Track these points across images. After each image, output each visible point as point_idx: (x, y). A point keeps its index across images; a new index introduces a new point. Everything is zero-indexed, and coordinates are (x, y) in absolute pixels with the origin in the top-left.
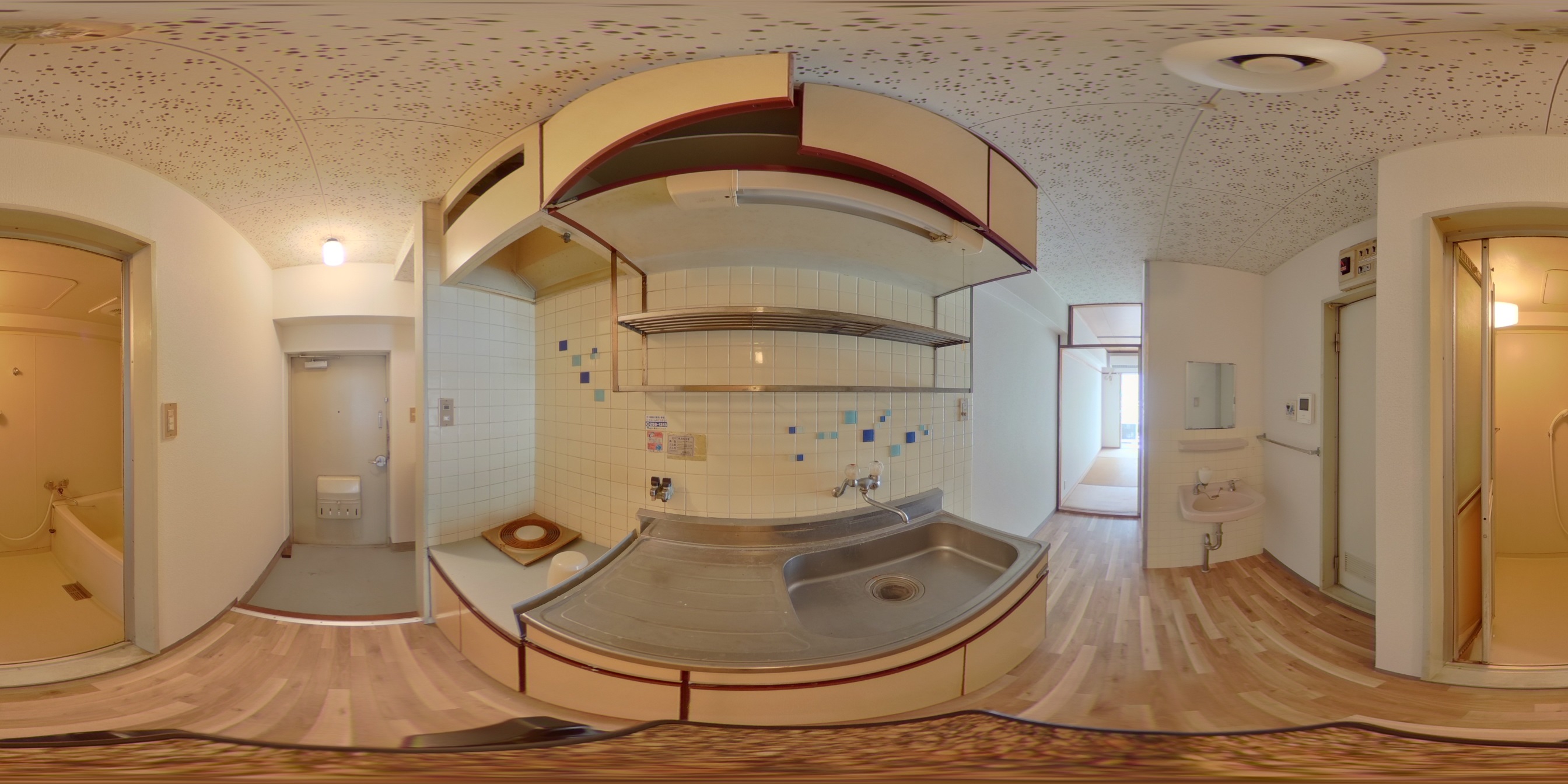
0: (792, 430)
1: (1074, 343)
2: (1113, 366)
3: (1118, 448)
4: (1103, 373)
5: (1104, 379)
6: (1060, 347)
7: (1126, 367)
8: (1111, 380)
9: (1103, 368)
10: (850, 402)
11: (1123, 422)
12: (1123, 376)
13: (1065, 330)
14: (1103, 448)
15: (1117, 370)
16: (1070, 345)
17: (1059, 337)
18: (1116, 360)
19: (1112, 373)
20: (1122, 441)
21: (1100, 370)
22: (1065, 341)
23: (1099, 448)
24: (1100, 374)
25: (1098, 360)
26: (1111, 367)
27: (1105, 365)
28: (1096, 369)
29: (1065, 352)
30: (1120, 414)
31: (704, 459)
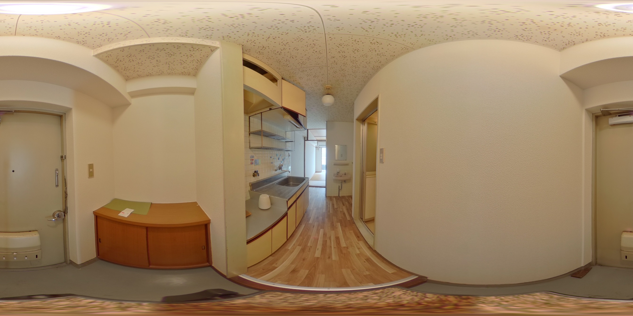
1: (309, 139)
2: (319, 145)
3: (321, 172)
4: (316, 148)
5: (316, 149)
6: (305, 140)
7: (323, 145)
8: (318, 150)
9: (316, 146)
11: (322, 164)
12: (322, 148)
13: (306, 136)
14: (316, 172)
15: (320, 147)
16: (308, 140)
17: (305, 138)
18: (320, 143)
19: (319, 148)
20: (322, 170)
21: (315, 146)
22: (306, 139)
23: (315, 172)
24: (315, 148)
25: (315, 144)
26: (318, 145)
27: (317, 145)
28: (314, 146)
29: (306, 142)
30: (321, 161)
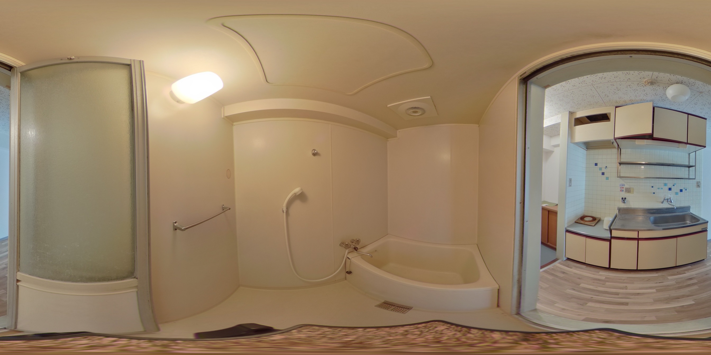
0: (652, 187)
10: (666, 181)
31: (633, 193)
